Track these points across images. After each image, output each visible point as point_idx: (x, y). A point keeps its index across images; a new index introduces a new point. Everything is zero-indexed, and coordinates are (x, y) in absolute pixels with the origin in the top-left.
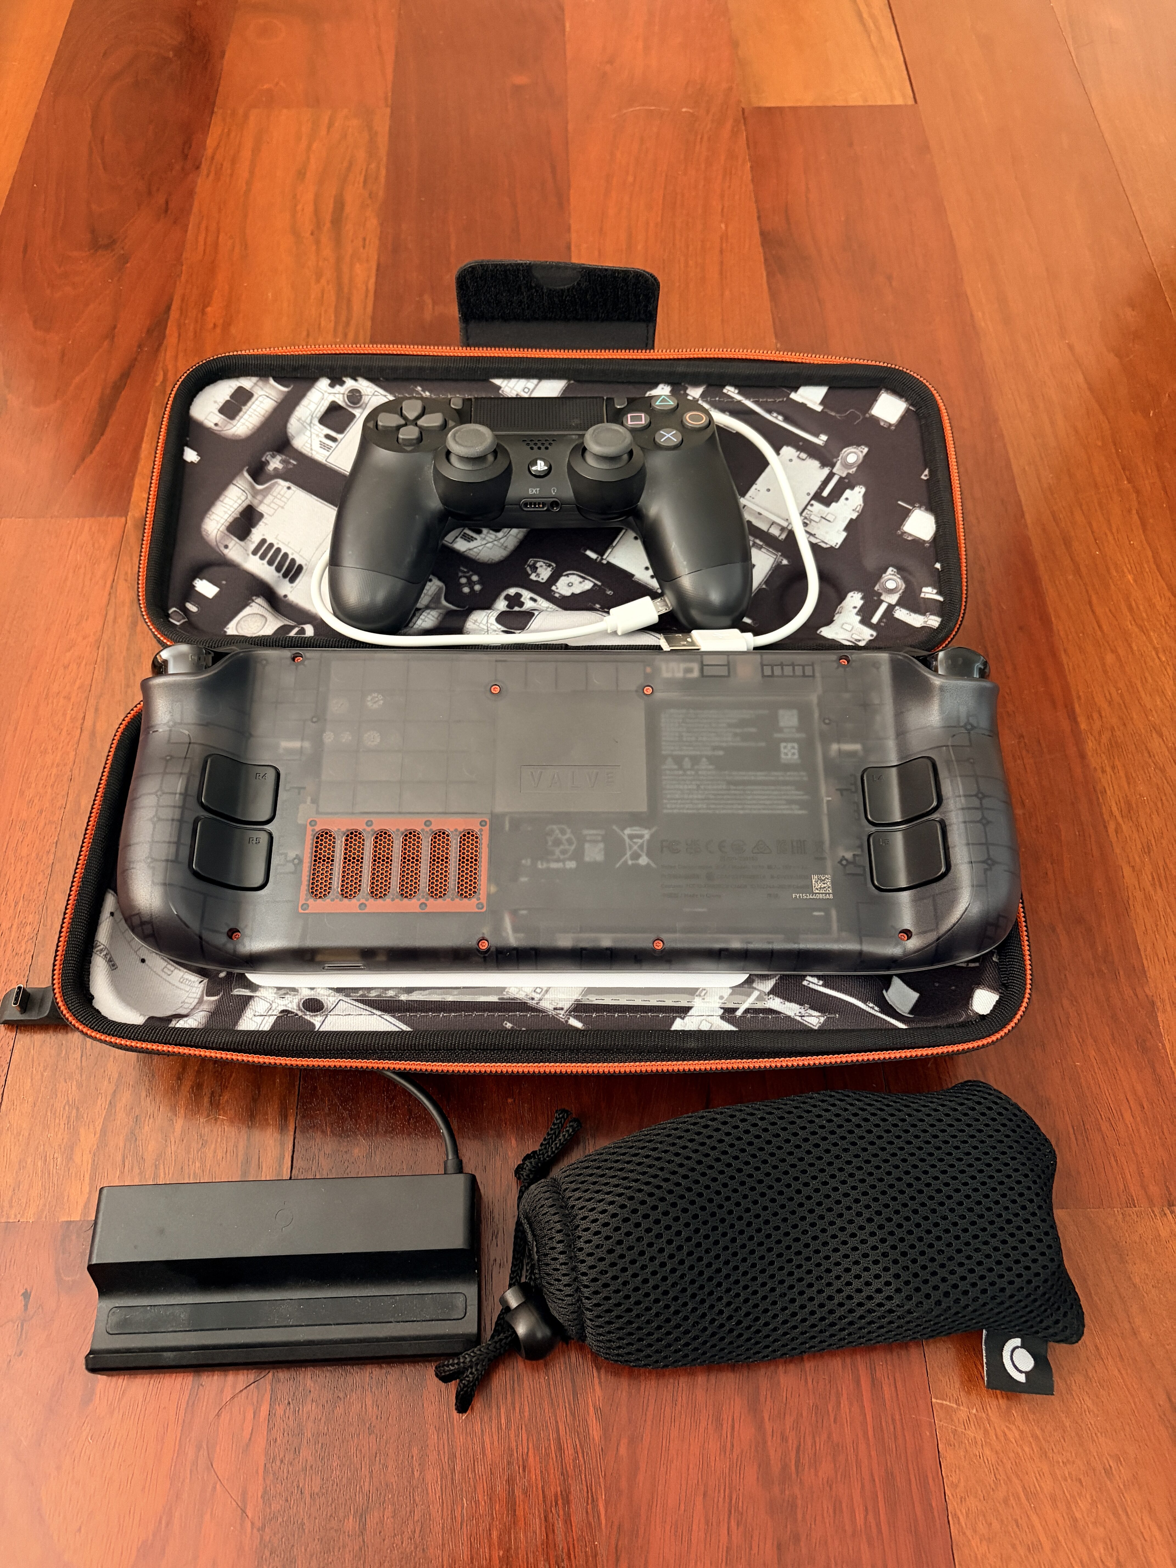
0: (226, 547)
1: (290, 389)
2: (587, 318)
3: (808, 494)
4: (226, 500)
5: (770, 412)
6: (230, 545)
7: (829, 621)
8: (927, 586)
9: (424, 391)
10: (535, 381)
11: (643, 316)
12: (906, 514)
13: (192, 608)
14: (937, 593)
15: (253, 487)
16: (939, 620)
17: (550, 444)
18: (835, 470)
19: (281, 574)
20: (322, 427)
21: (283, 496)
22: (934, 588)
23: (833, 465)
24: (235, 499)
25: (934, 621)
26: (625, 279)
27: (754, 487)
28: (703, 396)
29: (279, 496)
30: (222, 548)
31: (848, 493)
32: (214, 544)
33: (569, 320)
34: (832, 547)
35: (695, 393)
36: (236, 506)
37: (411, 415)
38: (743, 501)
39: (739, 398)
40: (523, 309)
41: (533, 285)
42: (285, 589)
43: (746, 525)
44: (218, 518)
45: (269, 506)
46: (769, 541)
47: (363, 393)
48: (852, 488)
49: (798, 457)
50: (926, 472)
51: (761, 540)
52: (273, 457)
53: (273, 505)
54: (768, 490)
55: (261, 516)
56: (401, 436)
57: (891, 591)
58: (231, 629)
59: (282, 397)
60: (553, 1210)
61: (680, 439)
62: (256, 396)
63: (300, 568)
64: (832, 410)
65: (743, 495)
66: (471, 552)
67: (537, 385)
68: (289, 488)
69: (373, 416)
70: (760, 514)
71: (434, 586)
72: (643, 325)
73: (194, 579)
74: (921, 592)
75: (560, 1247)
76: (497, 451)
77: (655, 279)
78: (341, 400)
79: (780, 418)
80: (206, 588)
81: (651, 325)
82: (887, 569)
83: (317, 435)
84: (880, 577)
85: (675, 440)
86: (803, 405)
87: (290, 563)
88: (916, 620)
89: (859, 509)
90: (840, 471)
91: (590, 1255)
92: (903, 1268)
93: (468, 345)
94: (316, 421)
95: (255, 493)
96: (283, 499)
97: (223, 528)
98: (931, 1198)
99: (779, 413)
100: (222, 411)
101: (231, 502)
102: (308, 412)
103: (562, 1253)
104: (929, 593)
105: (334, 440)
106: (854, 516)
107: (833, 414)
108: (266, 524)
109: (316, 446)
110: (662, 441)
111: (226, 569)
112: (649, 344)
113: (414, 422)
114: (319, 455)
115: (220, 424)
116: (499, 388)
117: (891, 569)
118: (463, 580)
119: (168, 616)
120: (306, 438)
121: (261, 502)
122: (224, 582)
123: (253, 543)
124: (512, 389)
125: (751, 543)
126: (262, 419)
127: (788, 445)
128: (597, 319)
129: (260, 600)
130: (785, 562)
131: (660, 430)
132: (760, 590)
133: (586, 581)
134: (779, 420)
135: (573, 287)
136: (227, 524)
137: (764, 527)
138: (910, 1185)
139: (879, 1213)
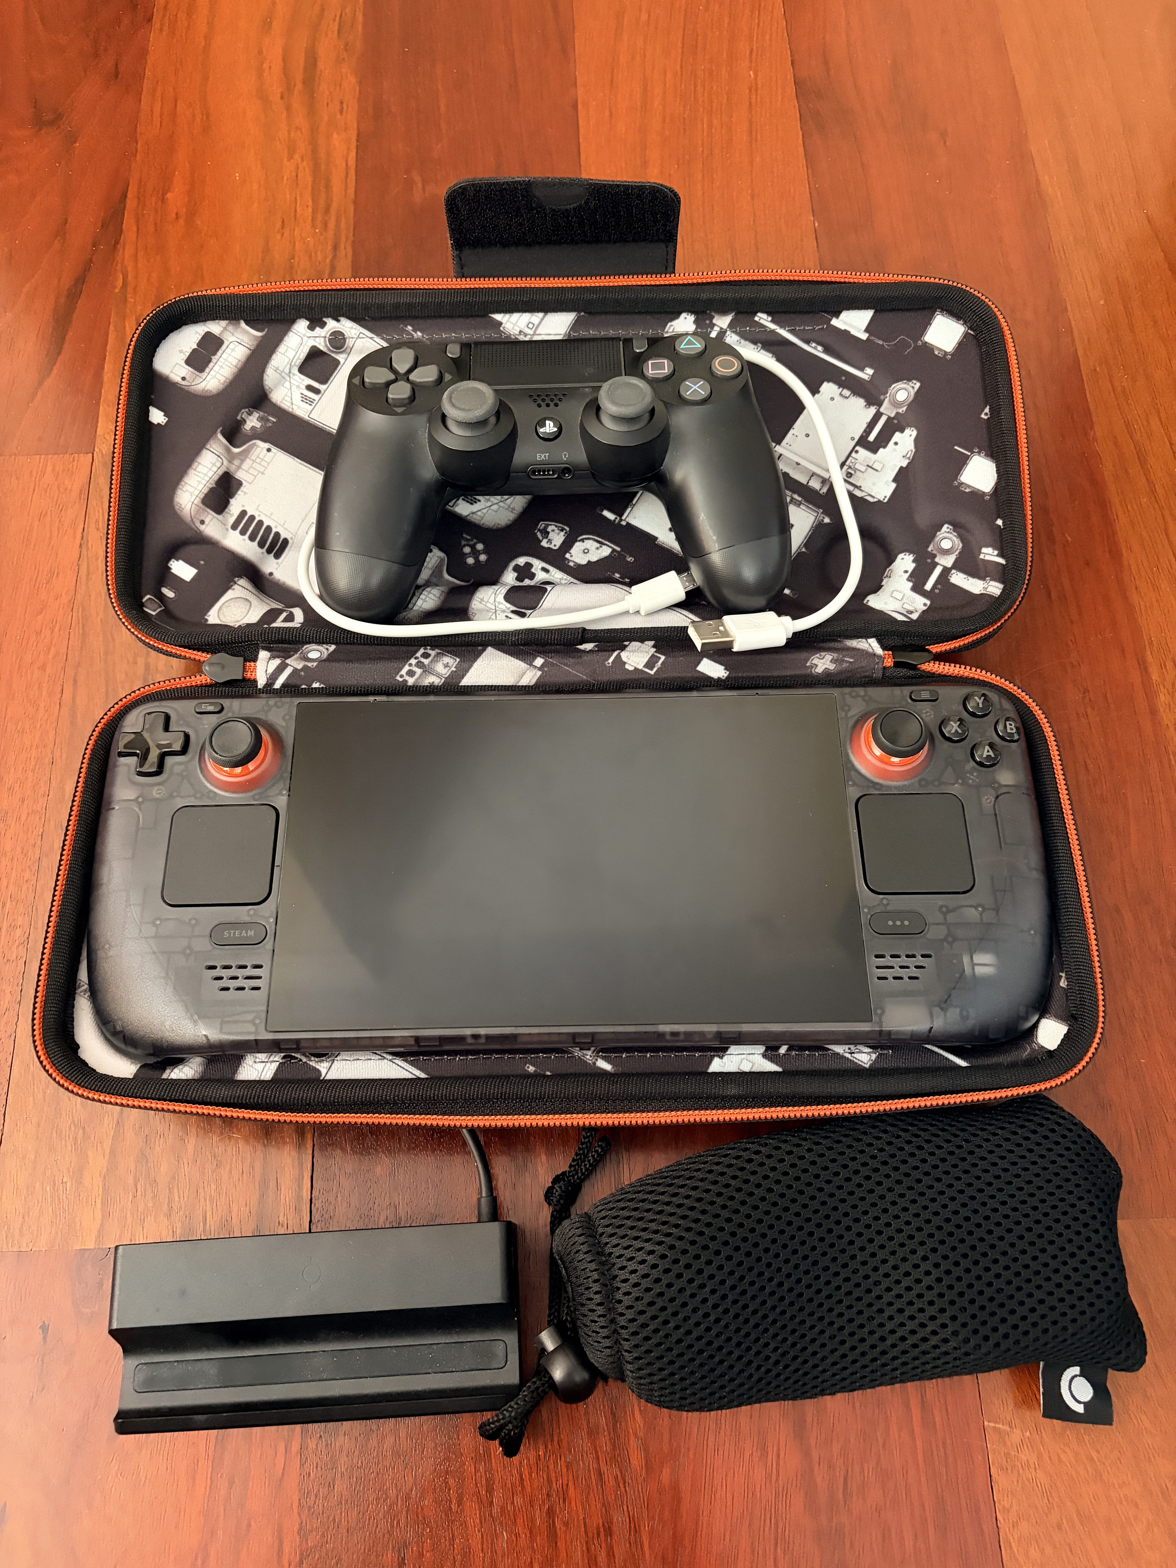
0: (202, 522)
1: (264, 333)
2: (597, 240)
3: (853, 439)
4: (200, 468)
5: (808, 342)
6: (207, 521)
7: (876, 588)
8: (987, 546)
9: (415, 330)
10: (541, 315)
11: (662, 237)
12: (963, 461)
13: (169, 593)
14: (997, 555)
15: (228, 451)
16: (1001, 586)
17: (560, 400)
18: (882, 410)
19: (264, 550)
20: (303, 377)
21: (262, 460)
22: (995, 548)
23: (880, 404)
24: (210, 466)
25: (995, 588)
26: (639, 196)
27: (791, 432)
28: (731, 326)
29: (258, 460)
30: (198, 524)
31: (897, 436)
32: (188, 519)
33: (577, 243)
34: (879, 501)
35: (722, 322)
36: (210, 474)
37: (402, 368)
38: (779, 449)
39: (772, 326)
40: (524, 233)
41: (534, 205)
42: (270, 566)
43: (781, 475)
44: (192, 490)
45: (247, 471)
46: (809, 496)
47: (346, 336)
48: (902, 431)
49: (841, 394)
50: (987, 410)
51: (800, 495)
52: (250, 414)
53: (251, 471)
54: (807, 435)
55: (240, 484)
56: (390, 396)
57: (946, 552)
58: (213, 617)
59: (255, 343)
60: (589, 1257)
61: (709, 391)
62: (226, 343)
63: (286, 542)
64: (879, 339)
65: (779, 443)
66: (475, 516)
67: (542, 319)
68: (269, 450)
69: (358, 370)
70: (798, 464)
71: (435, 557)
72: (663, 246)
73: (169, 560)
74: (980, 553)
75: (598, 1298)
76: (501, 411)
77: (676, 195)
78: (322, 345)
79: (820, 348)
80: (182, 570)
81: (671, 245)
82: (943, 526)
83: (298, 387)
84: (934, 536)
85: (703, 393)
86: (847, 333)
87: (274, 538)
88: (974, 586)
89: (910, 455)
90: (888, 410)
91: (630, 1307)
92: (960, 1310)
93: (462, 275)
94: (295, 370)
95: (231, 457)
96: (263, 463)
97: (198, 501)
98: (990, 1232)
99: (819, 343)
100: (188, 362)
101: (205, 470)
102: (287, 360)
103: (599, 1304)
104: (989, 554)
105: (317, 391)
106: (905, 463)
107: (880, 342)
108: (245, 493)
109: (297, 399)
110: (687, 394)
111: (204, 547)
112: (668, 267)
113: (406, 376)
114: (301, 410)
115: (187, 377)
116: (500, 324)
117: (946, 526)
118: (467, 550)
119: (142, 605)
120: (286, 391)
121: (239, 467)
122: (202, 562)
123: (232, 515)
124: (515, 325)
125: (788, 499)
126: (235, 370)
127: (829, 381)
128: (608, 241)
129: (243, 582)
130: (827, 520)
131: (685, 380)
132: (800, 554)
133: (604, 547)
134: (817, 351)
135: (580, 206)
136: (202, 496)
137: (803, 479)
138: (967, 1219)
139: (934, 1250)
